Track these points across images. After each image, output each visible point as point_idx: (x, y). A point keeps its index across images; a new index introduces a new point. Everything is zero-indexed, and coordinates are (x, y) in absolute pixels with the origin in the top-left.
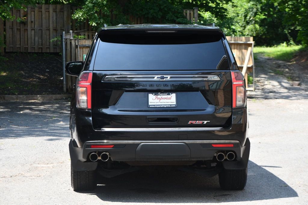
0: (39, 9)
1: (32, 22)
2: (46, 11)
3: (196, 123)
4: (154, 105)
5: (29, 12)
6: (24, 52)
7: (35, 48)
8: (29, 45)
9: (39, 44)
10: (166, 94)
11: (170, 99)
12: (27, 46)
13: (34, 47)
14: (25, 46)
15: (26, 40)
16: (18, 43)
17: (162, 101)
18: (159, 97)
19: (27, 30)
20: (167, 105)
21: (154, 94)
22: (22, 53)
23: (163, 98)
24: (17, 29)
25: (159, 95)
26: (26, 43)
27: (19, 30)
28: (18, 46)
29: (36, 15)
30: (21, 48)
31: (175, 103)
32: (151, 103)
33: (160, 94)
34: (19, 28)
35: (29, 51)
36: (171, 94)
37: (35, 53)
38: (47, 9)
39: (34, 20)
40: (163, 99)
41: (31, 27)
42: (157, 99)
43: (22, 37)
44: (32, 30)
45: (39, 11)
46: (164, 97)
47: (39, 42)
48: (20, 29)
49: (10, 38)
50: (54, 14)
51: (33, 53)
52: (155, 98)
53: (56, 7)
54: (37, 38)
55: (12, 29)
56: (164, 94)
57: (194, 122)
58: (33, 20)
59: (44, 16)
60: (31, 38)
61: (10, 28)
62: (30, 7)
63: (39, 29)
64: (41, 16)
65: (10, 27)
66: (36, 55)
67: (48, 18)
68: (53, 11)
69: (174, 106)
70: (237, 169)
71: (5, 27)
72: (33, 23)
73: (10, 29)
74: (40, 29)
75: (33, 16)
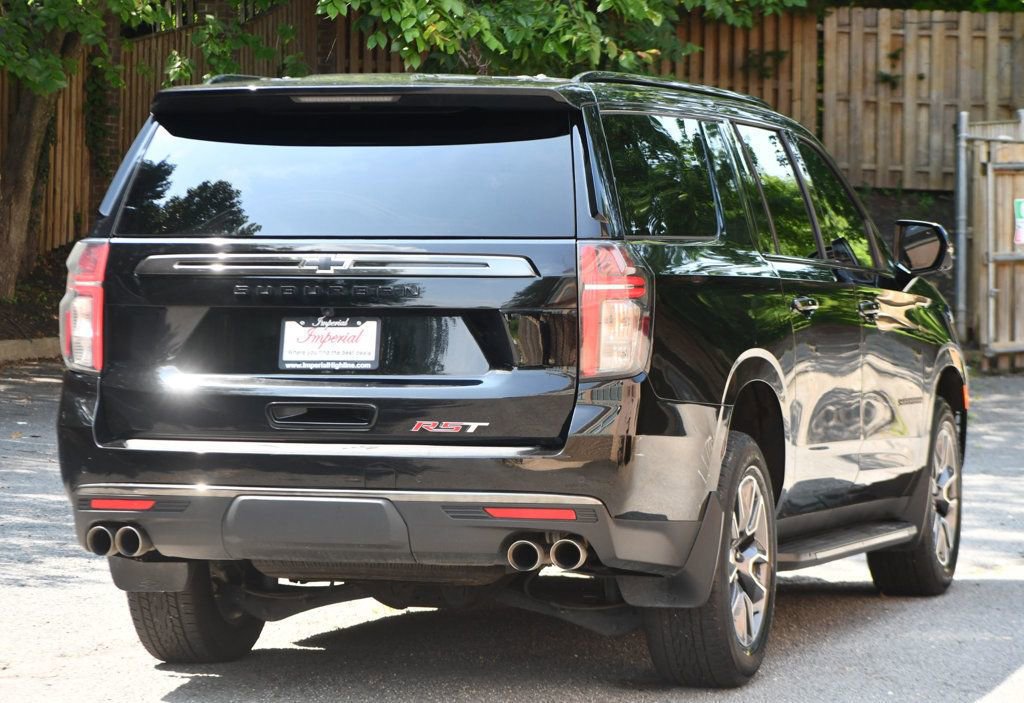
0: (948, 29)
1: (921, 77)
2: (975, 37)
3: (438, 427)
4: (299, 362)
5: (911, 39)
6: (890, 190)
7: (927, 173)
8: (908, 162)
9: (944, 158)
10: (345, 323)
11: (355, 339)
12: (899, 168)
13: (925, 169)
14: (892, 168)
15: (898, 142)
16: (869, 154)
17: (328, 346)
18: (319, 331)
19: (901, 105)
20: (342, 362)
21: (303, 323)
22: (879, 191)
23: (332, 335)
24: (867, 103)
25: (319, 326)
26: (897, 154)
27: (872, 106)
28: (866, 166)
29: (936, 53)
30: (880, 174)
31: (372, 357)
32: (290, 352)
33: (323, 323)
34: (872, 99)
35: (908, 185)
36: (359, 323)
37: (929, 193)
38: (979, 29)
39: (930, 69)
40: (332, 339)
41: (918, 96)
42: (312, 338)
43: (882, 133)
44: (920, 105)
45: (949, 37)
46: (335, 332)
47: (944, 150)
48: (875, 103)
49: (837, 134)
50: (1006, 47)
51: (920, 192)
52: (307, 336)
53: (1012, 22)
54: (936, 139)
55: (847, 101)
56: (336, 323)
57: (430, 426)
58: (925, 70)
59: (965, 55)
60: (917, 137)
61: (840, 100)
62: (915, 20)
63: (947, 106)
64: (954, 55)
65: (838, 94)
66: (930, 201)
67: (981, 61)
68: (1002, 38)
69: (368, 366)
70: (667, 606)
71: (820, 95)
72: (926, 81)
73: (841, 104)
74: (951, 106)
75: (925, 53)
